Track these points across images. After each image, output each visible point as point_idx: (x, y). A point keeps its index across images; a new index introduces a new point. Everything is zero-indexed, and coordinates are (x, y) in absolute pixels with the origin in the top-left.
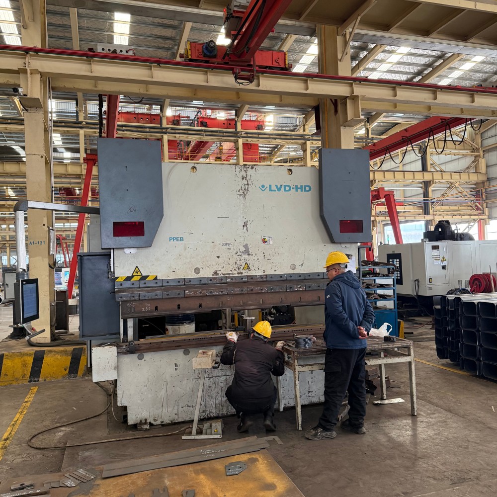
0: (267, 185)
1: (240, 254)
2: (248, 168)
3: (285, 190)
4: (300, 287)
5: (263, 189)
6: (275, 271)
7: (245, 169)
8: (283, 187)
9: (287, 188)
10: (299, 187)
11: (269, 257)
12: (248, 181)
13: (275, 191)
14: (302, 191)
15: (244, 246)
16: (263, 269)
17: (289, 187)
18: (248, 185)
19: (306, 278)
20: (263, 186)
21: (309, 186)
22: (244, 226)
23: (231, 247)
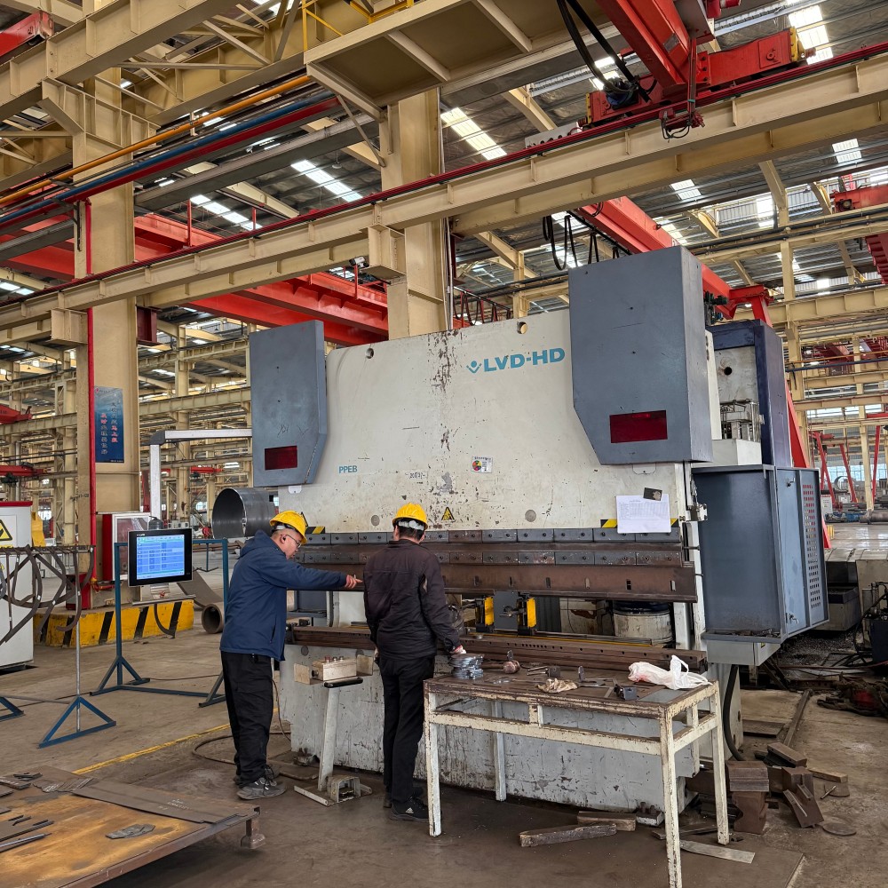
0: (480, 361)
1: (438, 491)
2: (449, 334)
3: (513, 365)
4: (545, 558)
5: (474, 369)
6: (497, 523)
7: (444, 338)
8: (509, 360)
9: (516, 361)
10: (540, 354)
11: (484, 496)
12: (448, 359)
13: (495, 369)
14: (545, 362)
15: (443, 477)
16: (475, 519)
17: (521, 357)
18: (449, 365)
19: (556, 539)
20: (474, 364)
21: (559, 350)
22: (442, 441)
23: (424, 480)
